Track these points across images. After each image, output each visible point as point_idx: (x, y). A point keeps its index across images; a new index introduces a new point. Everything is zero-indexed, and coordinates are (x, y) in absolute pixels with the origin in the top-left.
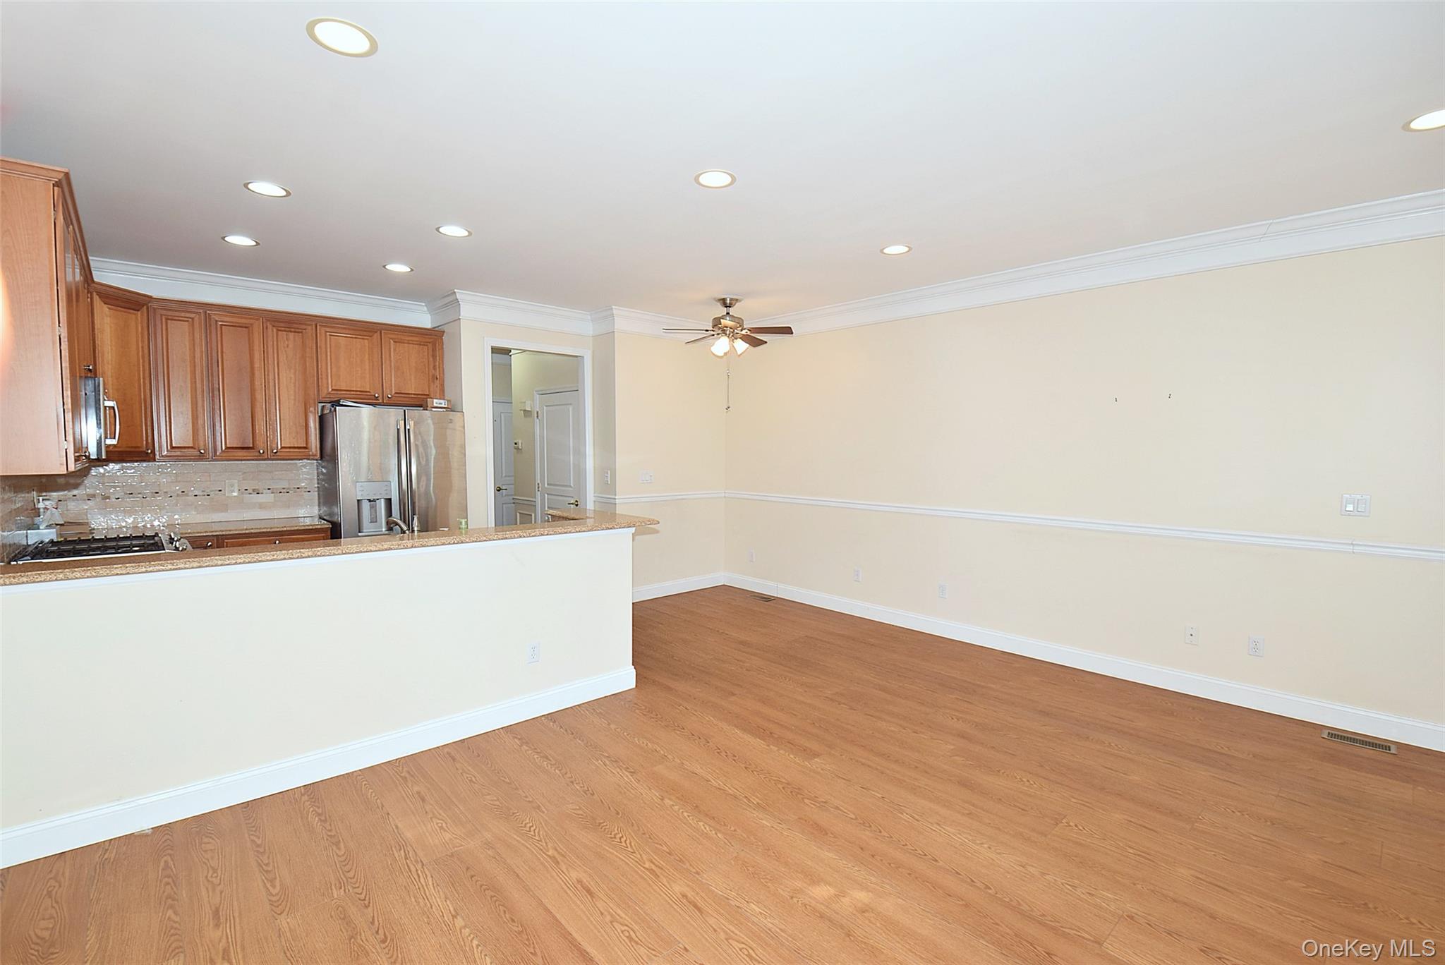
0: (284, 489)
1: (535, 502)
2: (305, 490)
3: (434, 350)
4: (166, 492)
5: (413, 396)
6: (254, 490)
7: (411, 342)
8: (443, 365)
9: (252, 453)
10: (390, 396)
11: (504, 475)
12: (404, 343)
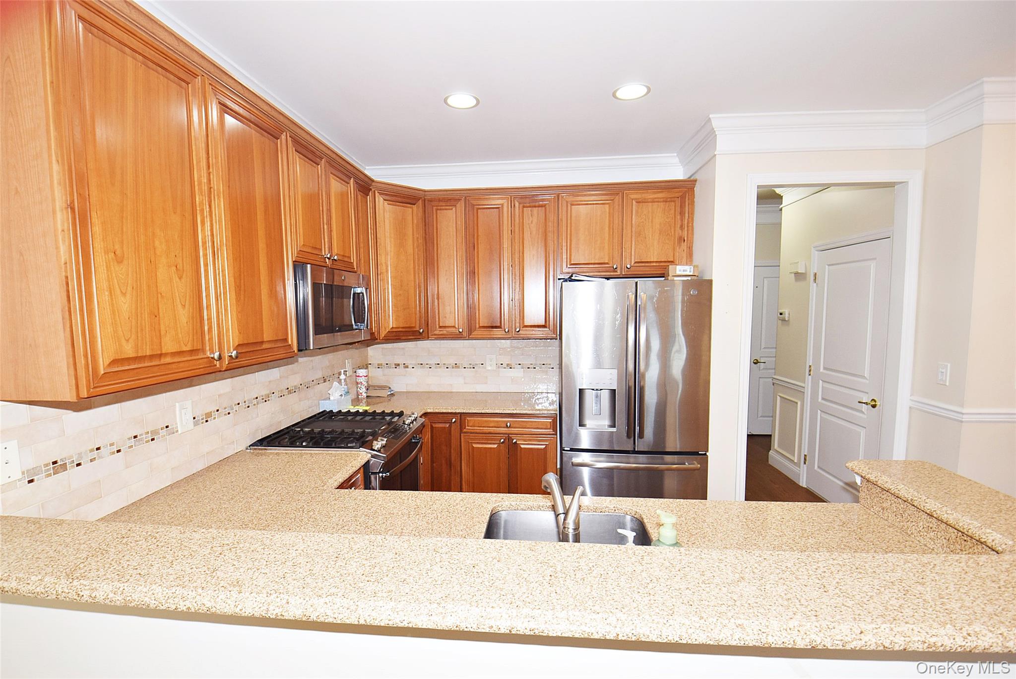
0: (532, 364)
1: (804, 387)
2: (549, 366)
3: (682, 206)
4: (444, 364)
5: (654, 264)
6: (508, 365)
7: (656, 200)
8: (692, 224)
9: (497, 332)
10: (629, 266)
11: (762, 347)
12: (648, 202)
